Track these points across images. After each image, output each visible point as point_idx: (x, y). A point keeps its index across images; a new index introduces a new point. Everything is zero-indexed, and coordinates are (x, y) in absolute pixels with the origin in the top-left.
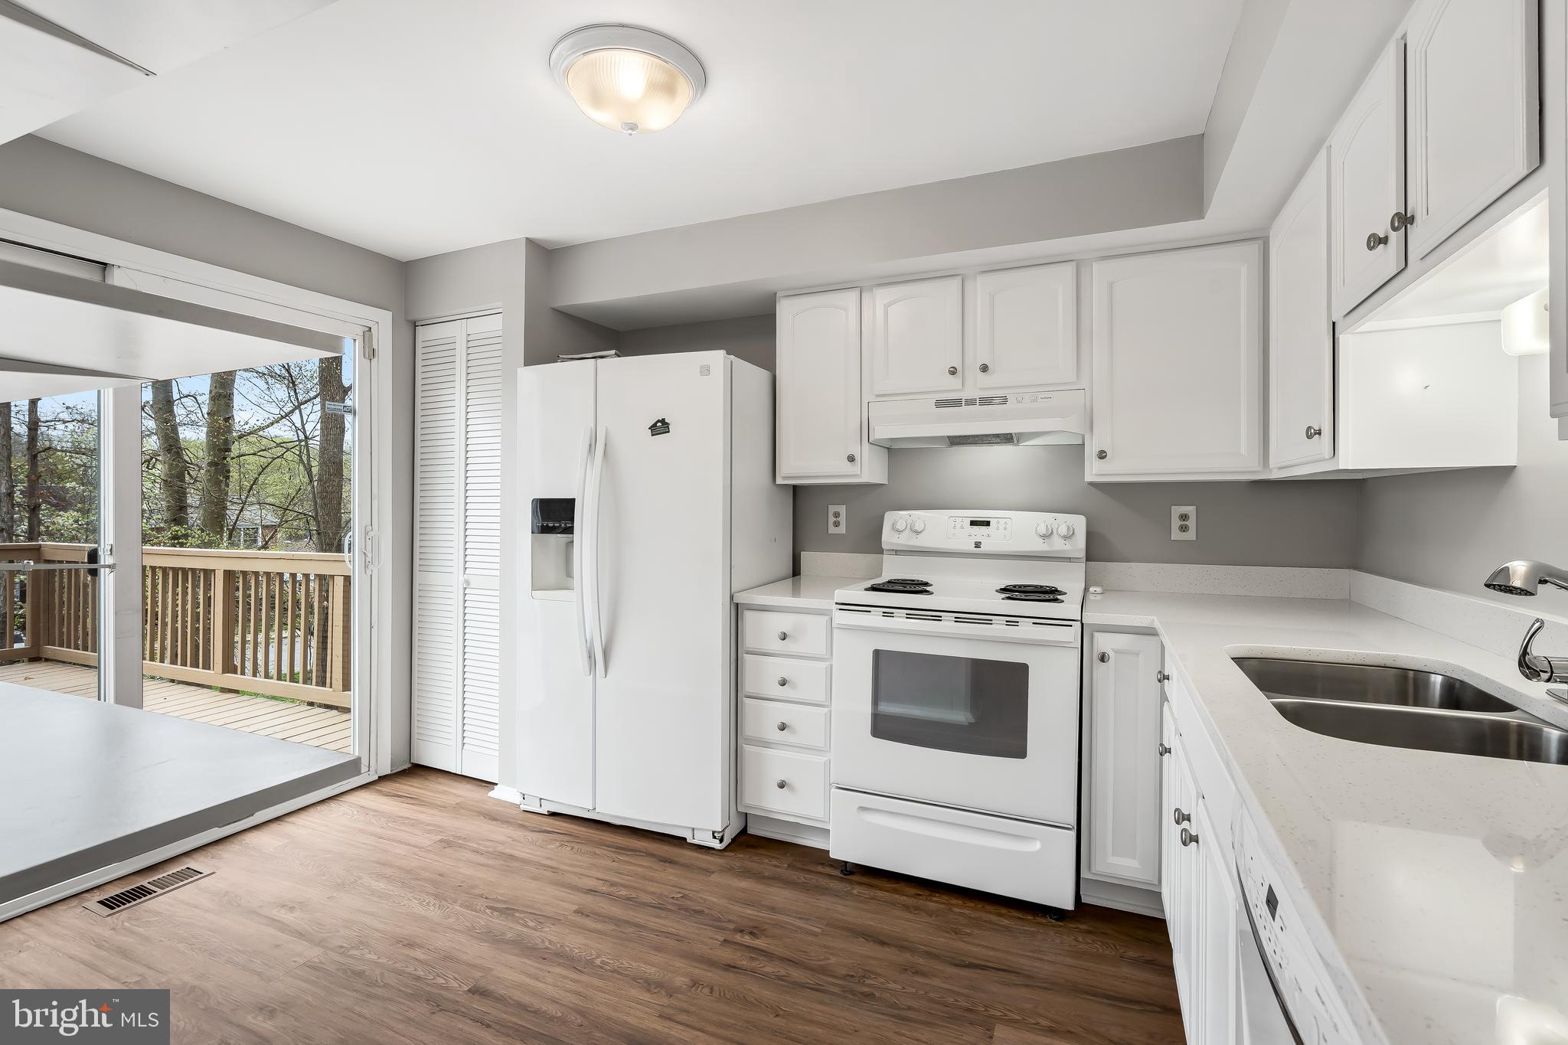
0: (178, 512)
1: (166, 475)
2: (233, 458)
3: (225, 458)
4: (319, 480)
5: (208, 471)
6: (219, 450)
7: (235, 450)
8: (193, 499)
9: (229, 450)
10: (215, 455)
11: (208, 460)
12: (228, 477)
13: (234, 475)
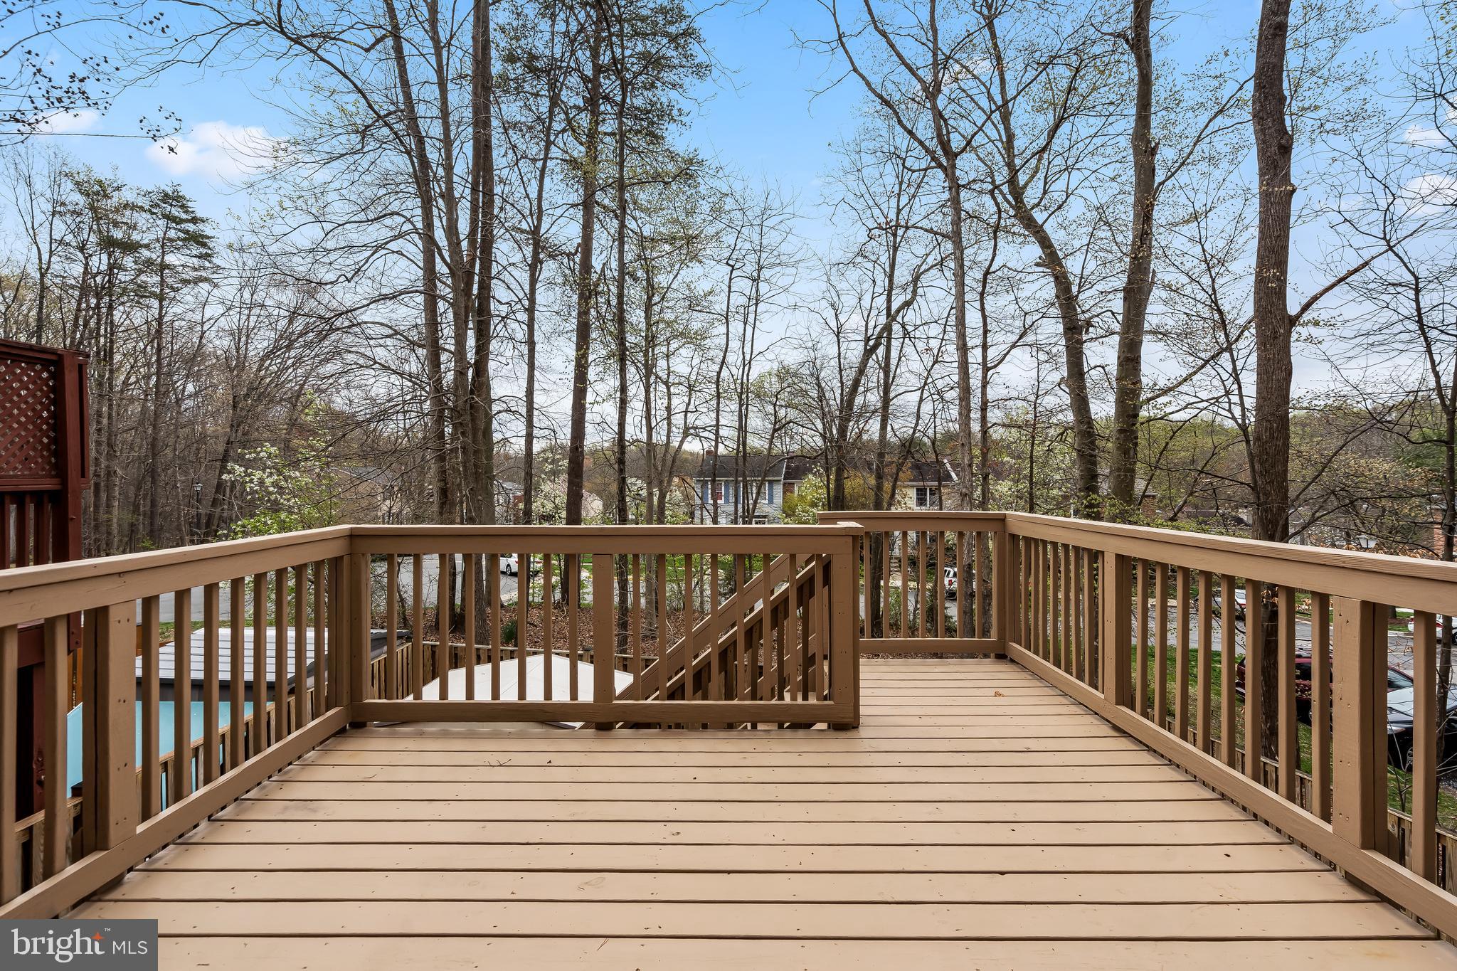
0: (1090, 481)
1: (1079, 445)
2: (1142, 424)
3: (1134, 424)
4: (1258, 439)
5: (1117, 439)
6: (1128, 416)
7: (1143, 413)
8: (1104, 469)
9: (1137, 415)
10: (1123, 422)
11: (1118, 427)
12: (1136, 444)
13: (1142, 441)
